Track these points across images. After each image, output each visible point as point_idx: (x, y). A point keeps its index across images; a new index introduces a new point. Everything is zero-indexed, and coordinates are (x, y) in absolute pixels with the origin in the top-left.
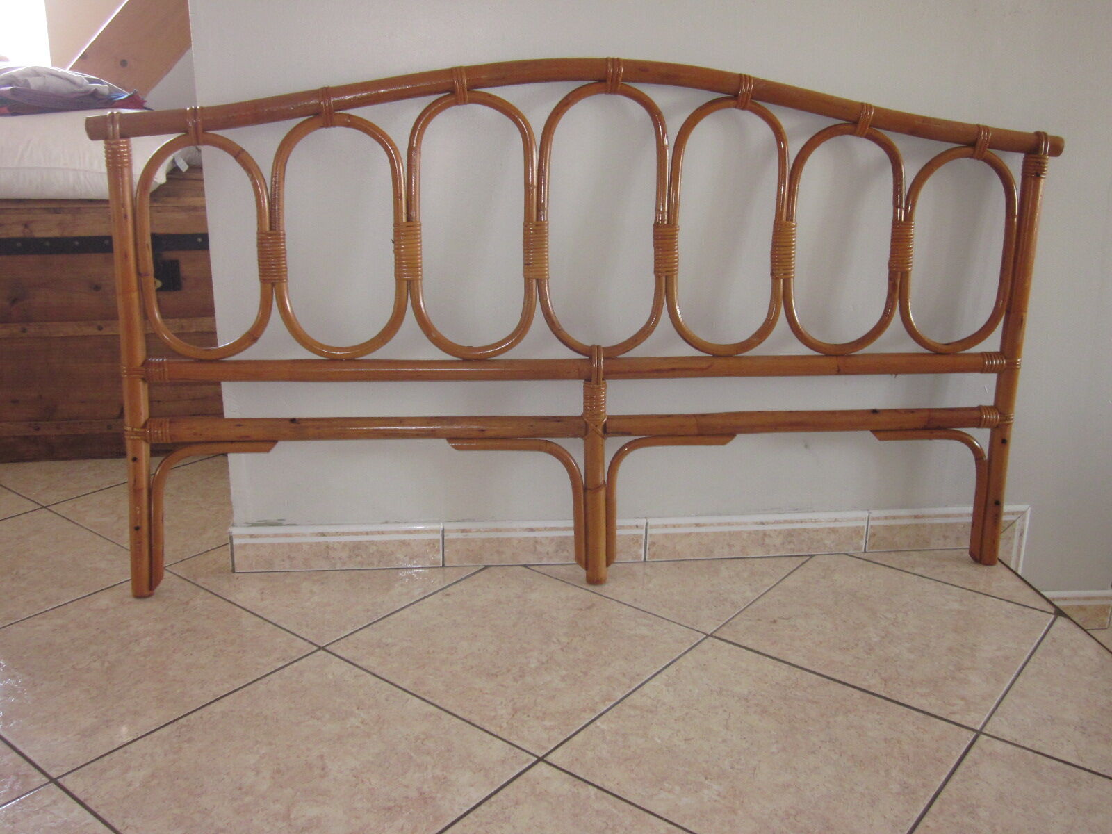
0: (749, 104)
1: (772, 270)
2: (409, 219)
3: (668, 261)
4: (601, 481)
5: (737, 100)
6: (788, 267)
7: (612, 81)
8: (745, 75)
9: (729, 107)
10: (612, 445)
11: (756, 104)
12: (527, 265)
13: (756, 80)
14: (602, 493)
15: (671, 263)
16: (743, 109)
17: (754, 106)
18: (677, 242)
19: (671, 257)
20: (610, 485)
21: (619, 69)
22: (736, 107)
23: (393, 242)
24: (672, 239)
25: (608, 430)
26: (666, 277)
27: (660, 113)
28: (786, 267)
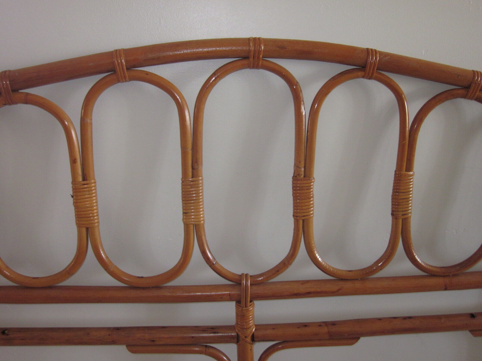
0: (375, 74)
1: (393, 211)
2: (84, 178)
3: (304, 208)
5: (364, 71)
6: (407, 209)
7: (254, 58)
8: (371, 49)
9: (358, 77)
11: (381, 74)
13: (381, 53)
15: (308, 209)
16: (370, 78)
17: (379, 76)
18: (312, 191)
19: (307, 204)
21: (260, 47)
22: (363, 77)
23: (72, 197)
24: (307, 189)
25: (255, 339)
26: (303, 220)
27: (297, 84)
28: (404, 210)
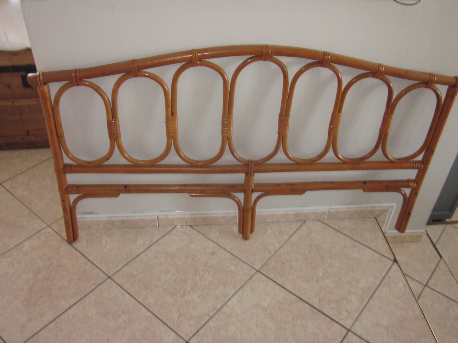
2: (172, 114)
4: (250, 207)
5: (322, 63)
6: (336, 131)
7: (265, 55)
10: (255, 195)
12: (223, 132)
14: (250, 212)
15: (286, 130)
20: (253, 209)
24: (286, 121)
25: (253, 191)
26: (283, 136)
